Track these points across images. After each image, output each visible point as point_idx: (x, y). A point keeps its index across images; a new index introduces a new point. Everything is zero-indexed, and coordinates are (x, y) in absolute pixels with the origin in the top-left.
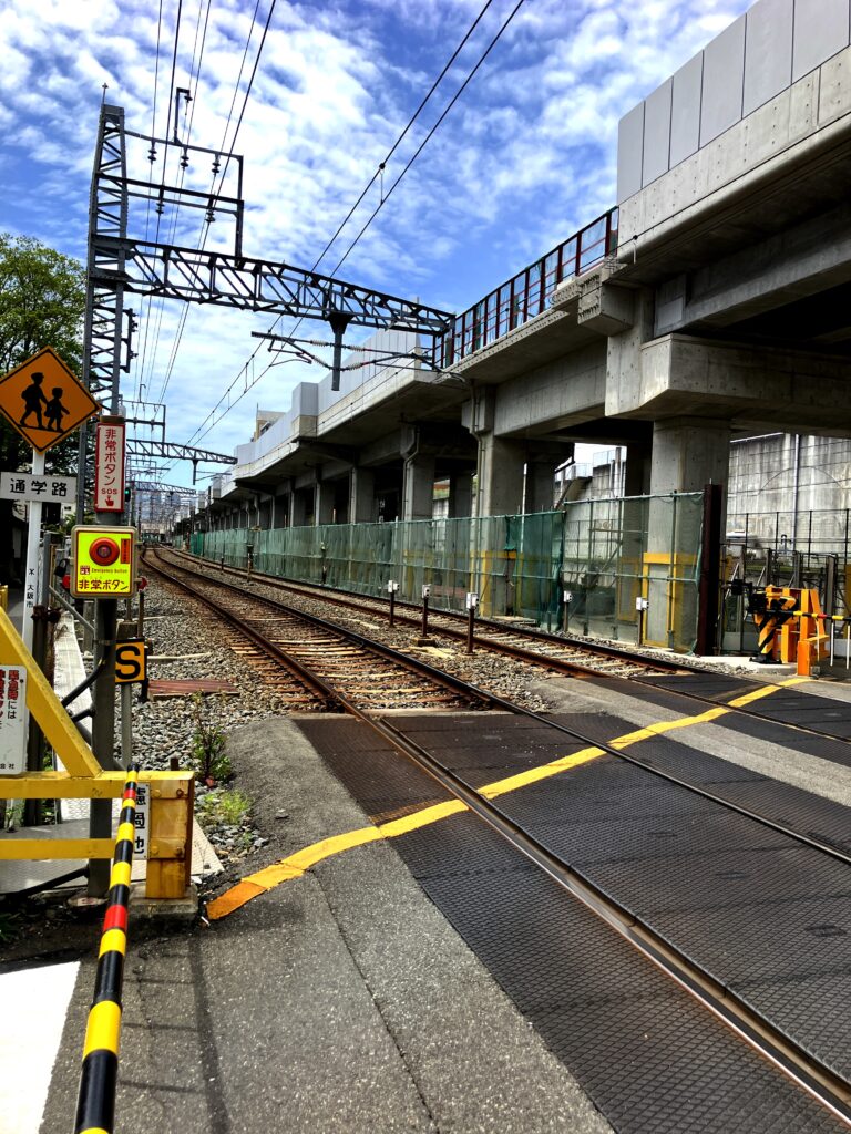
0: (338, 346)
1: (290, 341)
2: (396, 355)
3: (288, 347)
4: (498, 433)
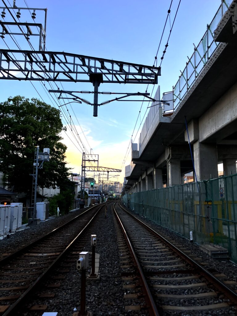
0: (96, 93)
1: (70, 93)
2: (129, 95)
3: (69, 96)
4: (201, 141)
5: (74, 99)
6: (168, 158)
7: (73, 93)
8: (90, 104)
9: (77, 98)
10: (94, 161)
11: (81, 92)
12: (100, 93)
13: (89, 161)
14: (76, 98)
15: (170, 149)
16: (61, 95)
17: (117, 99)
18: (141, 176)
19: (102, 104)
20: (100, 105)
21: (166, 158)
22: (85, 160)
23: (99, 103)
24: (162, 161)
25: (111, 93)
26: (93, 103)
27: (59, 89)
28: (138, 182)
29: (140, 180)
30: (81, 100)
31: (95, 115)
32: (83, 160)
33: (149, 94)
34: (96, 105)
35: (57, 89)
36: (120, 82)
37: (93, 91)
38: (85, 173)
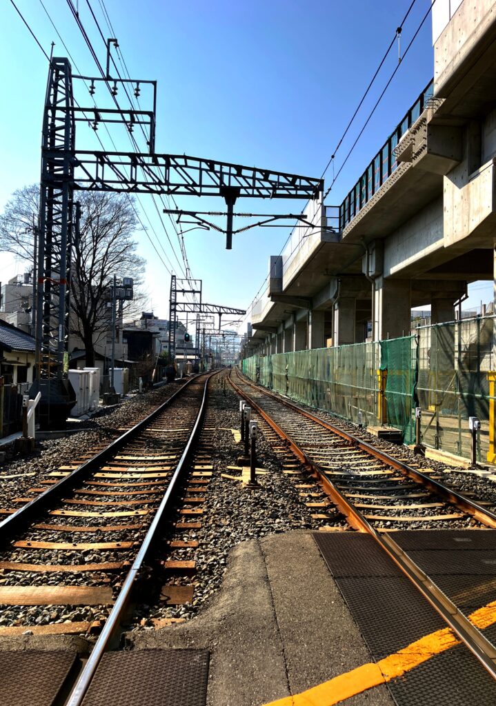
0: (230, 215)
1: (193, 214)
2: (277, 217)
4: (385, 276)
5: (199, 224)
6: (335, 297)
7: (197, 215)
8: (221, 230)
9: (204, 221)
10: (194, 292)
11: (209, 213)
12: (236, 215)
13: (183, 291)
14: (201, 223)
15: (338, 281)
16: (179, 217)
17: (259, 224)
18: (284, 322)
19: (238, 231)
20: (235, 232)
21: (331, 297)
22: (176, 291)
23: (234, 230)
24: (324, 300)
25: (251, 215)
26: (226, 230)
27: (177, 208)
28: (276, 333)
29: (281, 330)
30: (208, 226)
31: (229, 246)
32: (171, 291)
33: (306, 217)
34: (229, 233)
35: (175, 209)
36: (264, 197)
37: (227, 212)
38: (175, 316)
